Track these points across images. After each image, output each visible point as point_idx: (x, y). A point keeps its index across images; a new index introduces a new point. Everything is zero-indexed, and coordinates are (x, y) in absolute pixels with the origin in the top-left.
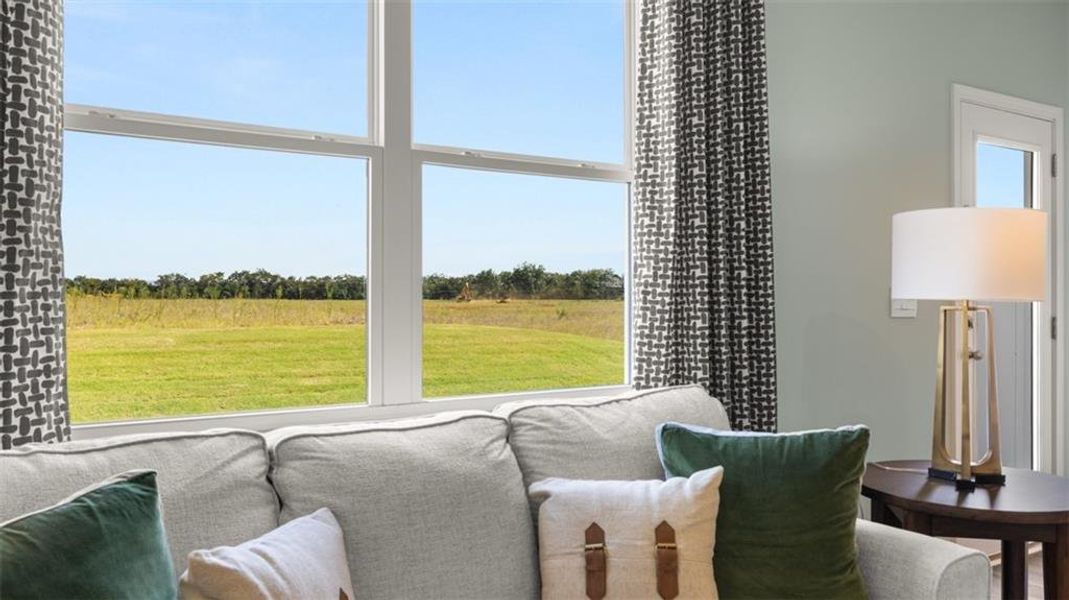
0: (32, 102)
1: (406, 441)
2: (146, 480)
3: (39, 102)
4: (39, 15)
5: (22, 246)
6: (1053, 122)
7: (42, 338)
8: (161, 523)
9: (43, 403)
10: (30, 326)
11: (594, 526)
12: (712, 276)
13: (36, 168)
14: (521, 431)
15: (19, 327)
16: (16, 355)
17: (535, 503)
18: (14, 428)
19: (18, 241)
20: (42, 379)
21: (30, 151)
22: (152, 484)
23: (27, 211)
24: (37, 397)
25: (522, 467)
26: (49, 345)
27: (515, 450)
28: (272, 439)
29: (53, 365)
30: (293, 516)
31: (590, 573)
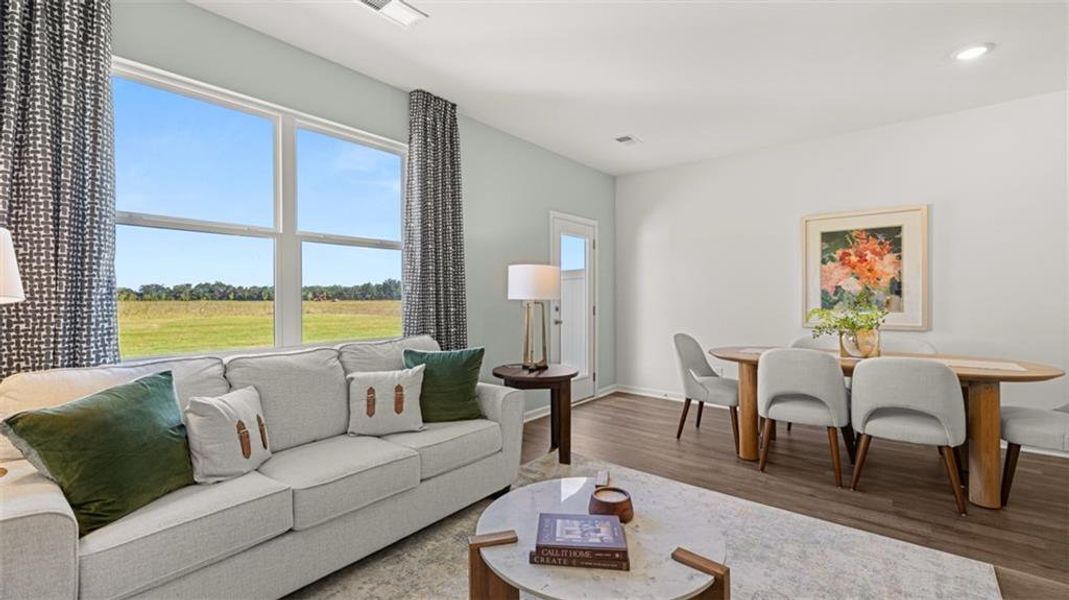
0: (100, 213)
1: (289, 359)
2: (168, 374)
3: (104, 213)
4: (104, 174)
5: (96, 278)
6: (594, 226)
7: (106, 319)
8: (175, 390)
9: (107, 348)
10: (100, 313)
11: (371, 388)
12: (437, 291)
13: (103, 243)
14: (344, 354)
15: (94, 314)
16: (93, 327)
17: (349, 382)
18: (92, 359)
19: (94, 276)
20: (106, 337)
21: (99, 235)
22: (171, 375)
23: (98, 262)
24: (104, 345)
25: (344, 368)
26: (109, 322)
27: (342, 362)
28: (226, 360)
29: (112, 331)
30: (236, 389)
31: (368, 406)
